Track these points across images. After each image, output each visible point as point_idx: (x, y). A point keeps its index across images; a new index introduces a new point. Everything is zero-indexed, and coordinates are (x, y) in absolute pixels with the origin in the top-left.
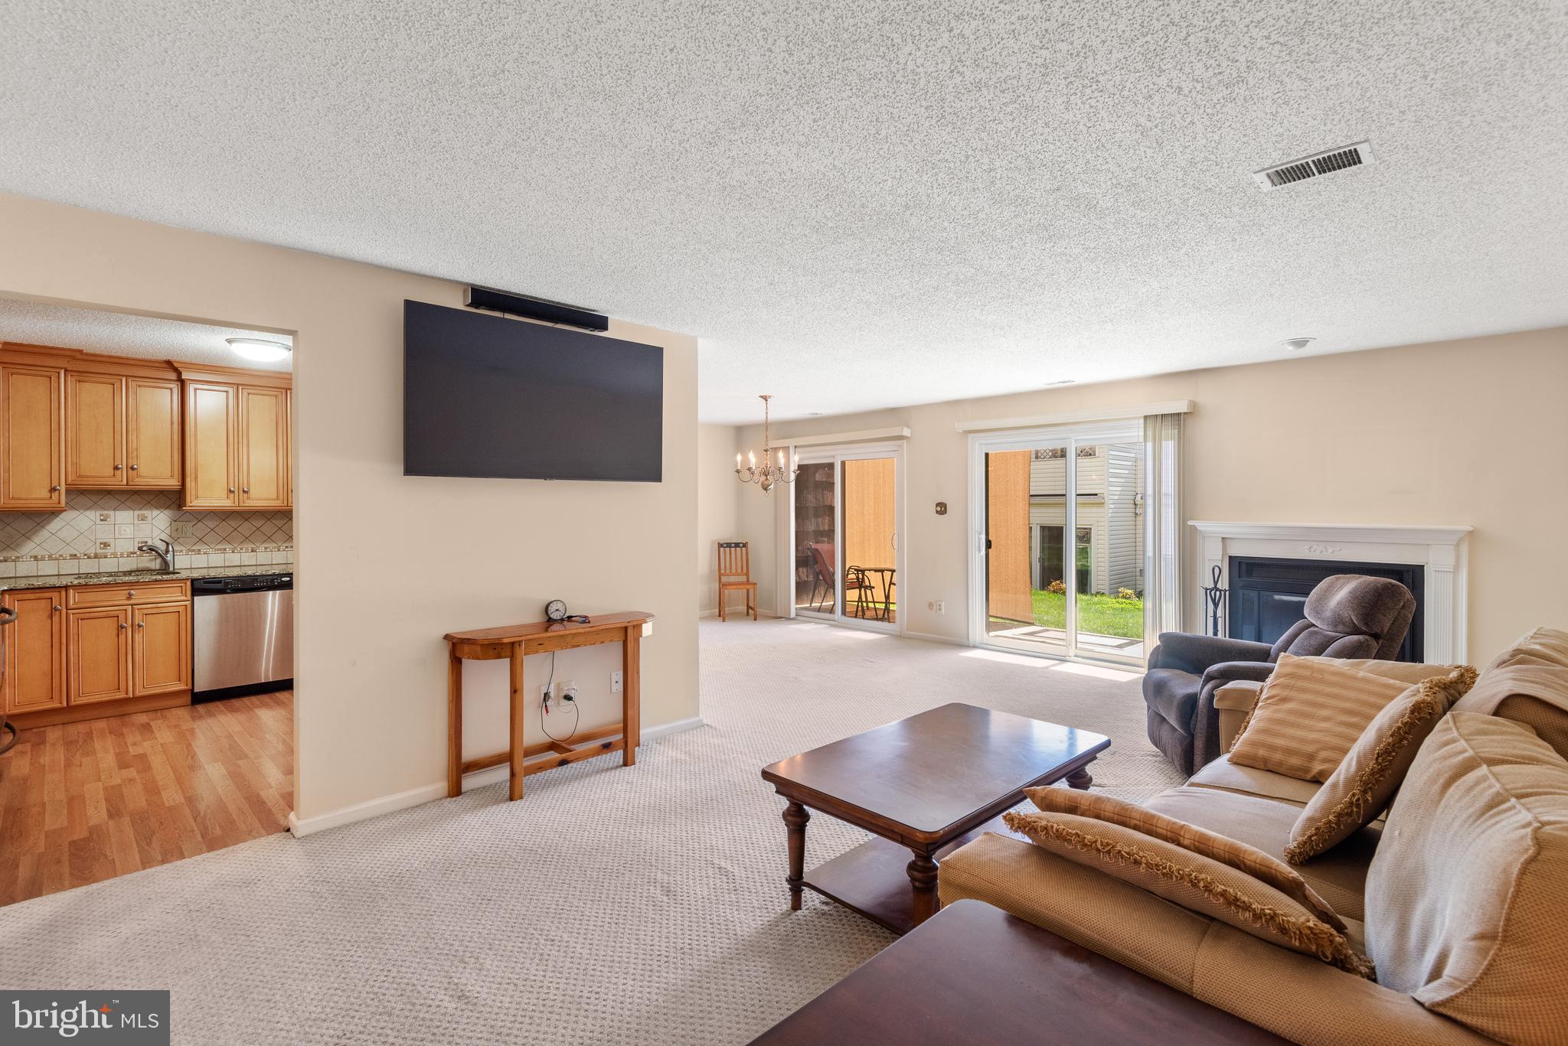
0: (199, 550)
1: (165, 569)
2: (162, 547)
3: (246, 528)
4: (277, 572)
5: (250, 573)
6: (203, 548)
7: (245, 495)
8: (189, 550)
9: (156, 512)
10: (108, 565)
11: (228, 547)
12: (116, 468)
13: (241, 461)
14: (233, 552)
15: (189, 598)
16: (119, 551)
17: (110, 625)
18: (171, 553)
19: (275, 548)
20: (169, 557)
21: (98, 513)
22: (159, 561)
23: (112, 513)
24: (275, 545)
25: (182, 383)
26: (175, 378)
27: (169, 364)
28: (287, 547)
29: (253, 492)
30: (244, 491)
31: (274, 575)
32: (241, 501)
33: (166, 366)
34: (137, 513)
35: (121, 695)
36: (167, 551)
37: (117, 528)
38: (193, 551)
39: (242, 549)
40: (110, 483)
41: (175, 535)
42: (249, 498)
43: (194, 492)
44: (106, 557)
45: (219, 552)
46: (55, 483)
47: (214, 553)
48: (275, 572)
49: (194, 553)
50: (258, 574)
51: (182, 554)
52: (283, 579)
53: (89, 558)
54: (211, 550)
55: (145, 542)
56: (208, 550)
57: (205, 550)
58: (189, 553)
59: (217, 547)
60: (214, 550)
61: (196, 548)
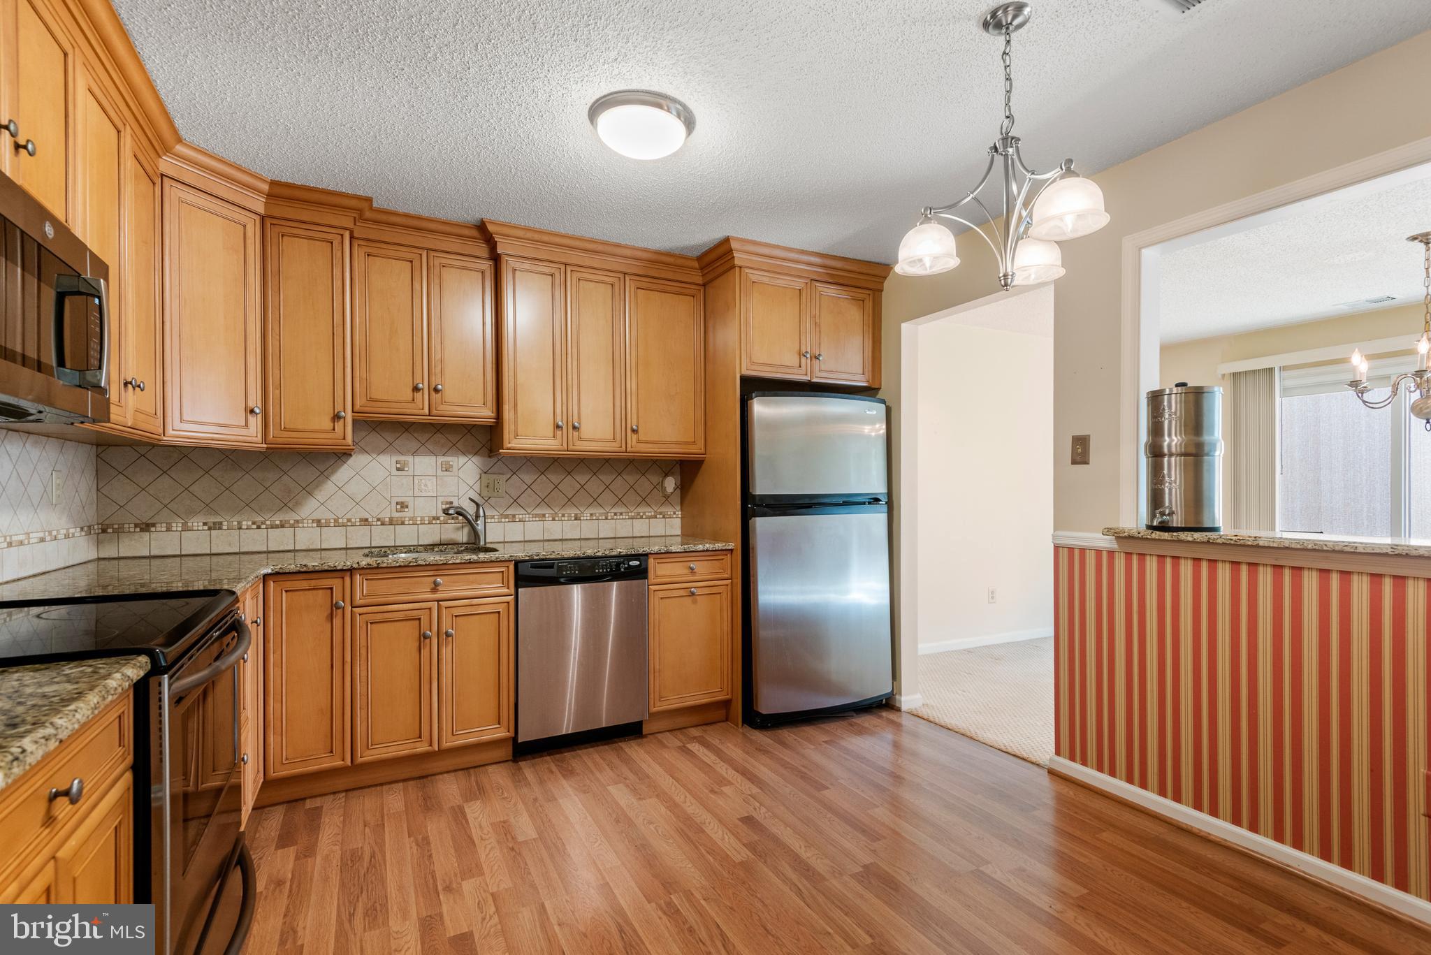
0: (514, 516)
1: (475, 544)
2: (470, 509)
3: (569, 485)
4: (624, 551)
5: (590, 552)
6: (519, 513)
7: (576, 434)
8: (502, 516)
9: (463, 459)
10: (406, 535)
11: (547, 511)
12: (416, 389)
13: (570, 382)
14: (554, 520)
15: (512, 591)
16: (419, 514)
17: (409, 630)
18: (482, 519)
19: (601, 514)
20: (480, 527)
21: (395, 458)
22: (466, 530)
23: (410, 459)
24: (602, 511)
25: (496, 259)
26: (486, 255)
27: (483, 232)
28: (615, 514)
29: (587, 429)
30: (574, 428)
31: (619, 556)
32: (571, 443)
33: (475, 233)
34: (441, 459)
35: (423, 748)
36: (477, 517)
37: (416, 482)
38: (507, 516)
39: (563, 515)
40: (409, 411)
41: (485, 493)
42: (579, 438)
43: (512, 427)
44: (403, 523)
45: (537, 519)
46: (339, 407)
47: (531, 519)
48: (621, 551)
49: (507, 520)
50: (599, 554)
51: (493, 520)
52: (631, 563)
53: (383, 524)
54: (527, 516)
55: (451, 503)
56: (524, 516)
57: (521, 516)
58: (503, 520)
59: (535, 512)
60: (531, 516)
61: (509, 512)
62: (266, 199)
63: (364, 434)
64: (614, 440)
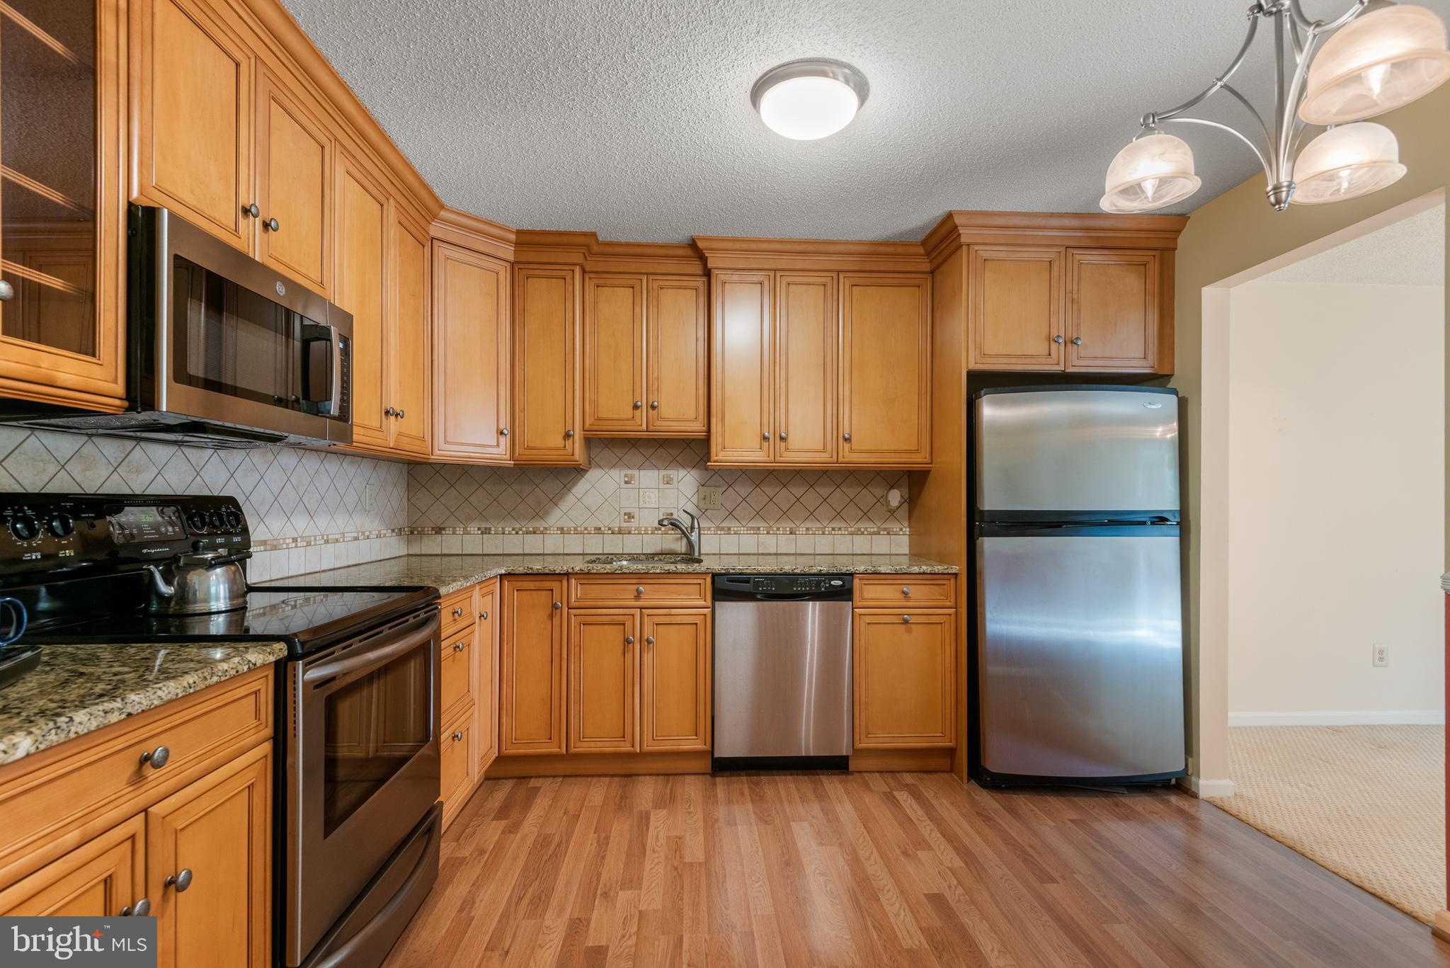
0: (729, 529)
1: (691, 557)
2: (685, 521)
3: (784, 497)
4: (825, 569)
5: (787, 568)
6: (734, 525)
7: (783, 444)
8: (719, 528)
9: (682, 473)
10: (633, 544)
11: (762, 524)
12: (636, 407)
13: (777, 393)
14: (768, 533)
15: (709, 603)
16: (644, 524)
17: (614, 634)
18: (696, 531)
19: (818, 529)
20: (694, 537)
21: (623, 472)
22: (684, 541)
23: (636, 472)
24: (819, 525)
25: (707, 273)
26: (700, 272)
27: (695, 250)
28: (833, 529)
29: (794, 440)
30: (782, 438)
31: (819, 574)
32: (778, 455)
33: (689, 252)
34: (663, 473)
35: (625, 748)
36: (692, 528)
37: (641, 494)
38: (722, 529)
39: (778, 529)
40: (630, 428)
41: (702, 505)
42: (787, 449)
43: (720, 440)
44: (630, 533)
45: (752, 532)
46: (569, 427)
47: (745, 532)
48: (822, 569)
49: (722, 532)
50: (798, 571)
51: (709, 532)
52: (832, 583)
53: (613, 533)
54: (742, 528)
55: (672, 514)
56: (739, 529)
57: (736, 529)
58: (719, 532)
59: (750, 525)
60: (746, 529)
61: (725, 524)
62: (515, 247)
63: (599, 450)
64: (824, 450)
